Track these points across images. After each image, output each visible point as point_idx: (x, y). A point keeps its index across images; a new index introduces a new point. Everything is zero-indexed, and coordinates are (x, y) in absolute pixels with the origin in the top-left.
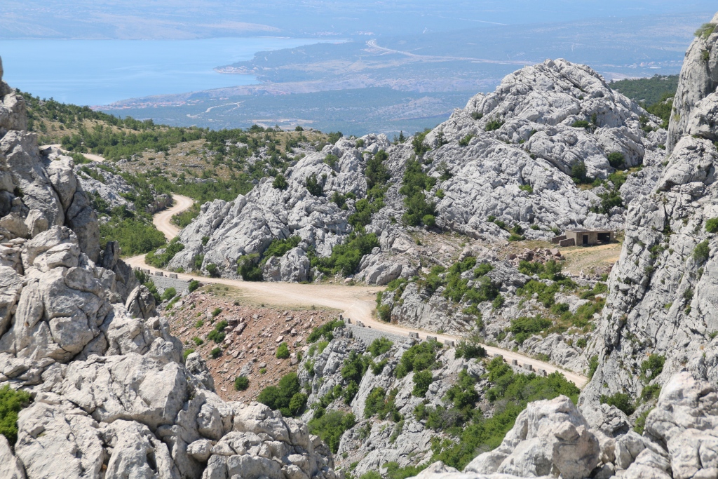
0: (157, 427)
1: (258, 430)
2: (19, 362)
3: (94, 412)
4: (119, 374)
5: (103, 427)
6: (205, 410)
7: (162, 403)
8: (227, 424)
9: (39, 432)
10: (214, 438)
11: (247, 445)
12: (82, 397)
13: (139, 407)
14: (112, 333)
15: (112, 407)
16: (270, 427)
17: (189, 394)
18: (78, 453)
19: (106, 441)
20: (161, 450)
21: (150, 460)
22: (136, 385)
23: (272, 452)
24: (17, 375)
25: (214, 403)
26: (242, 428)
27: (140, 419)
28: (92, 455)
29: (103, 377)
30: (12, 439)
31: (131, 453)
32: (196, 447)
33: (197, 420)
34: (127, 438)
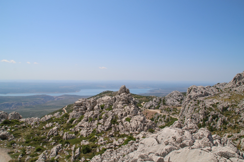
0: (142, 122)
1: (150, 122)
2: (130, 116)
3: (136, 120)
4: (139, 117)
5: (137, 122)
6: (146, 120)
7: (142, 120)
8: (148, 122)
9: (132, 122)
10: (147, 123)
11: (149, 124)
12: (135, 119)
13: (140, 120)
14: (138, 114)
15: (138, 120)
16: (151, 122)
17: (144, 119)
18: (135, 124)
19: (137, 123)
20: (142, 124)
21: (141, 125)
22: (140, 118)
23: (152, 124)
24: (130, 117)
25: (147, 120)
26: (149, 122)
27: (140, 121)
28: (136, 124)
29: (137, 117)
30: (130, 122)
31: (139, 124)
32: (145, 124)
33: (145, 121)
34: (139, 123)
